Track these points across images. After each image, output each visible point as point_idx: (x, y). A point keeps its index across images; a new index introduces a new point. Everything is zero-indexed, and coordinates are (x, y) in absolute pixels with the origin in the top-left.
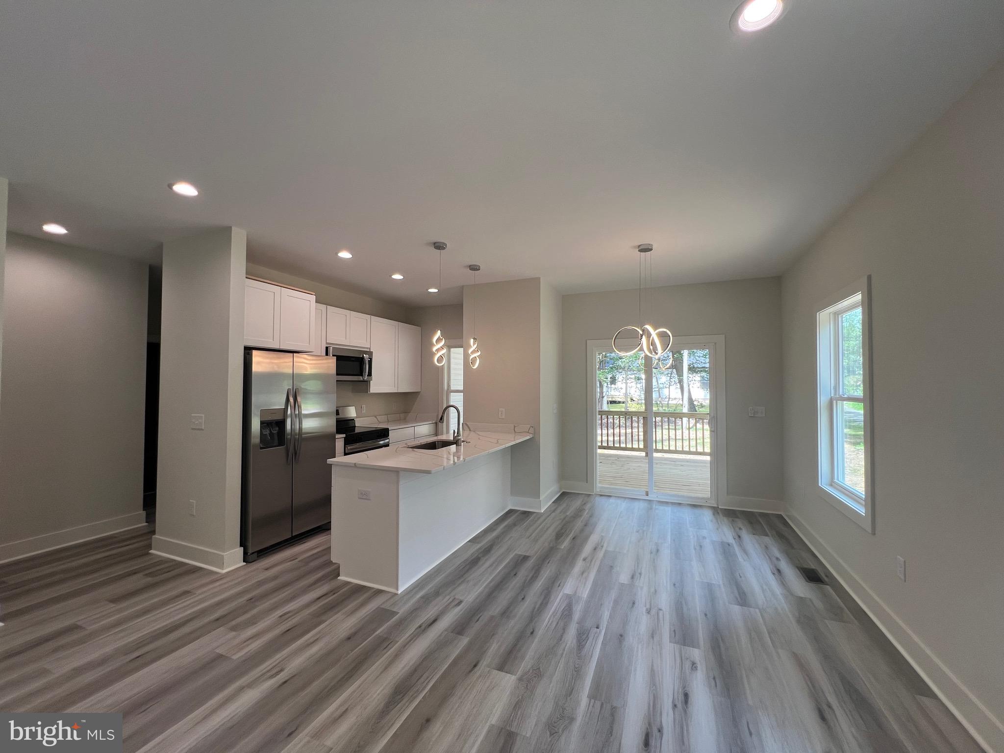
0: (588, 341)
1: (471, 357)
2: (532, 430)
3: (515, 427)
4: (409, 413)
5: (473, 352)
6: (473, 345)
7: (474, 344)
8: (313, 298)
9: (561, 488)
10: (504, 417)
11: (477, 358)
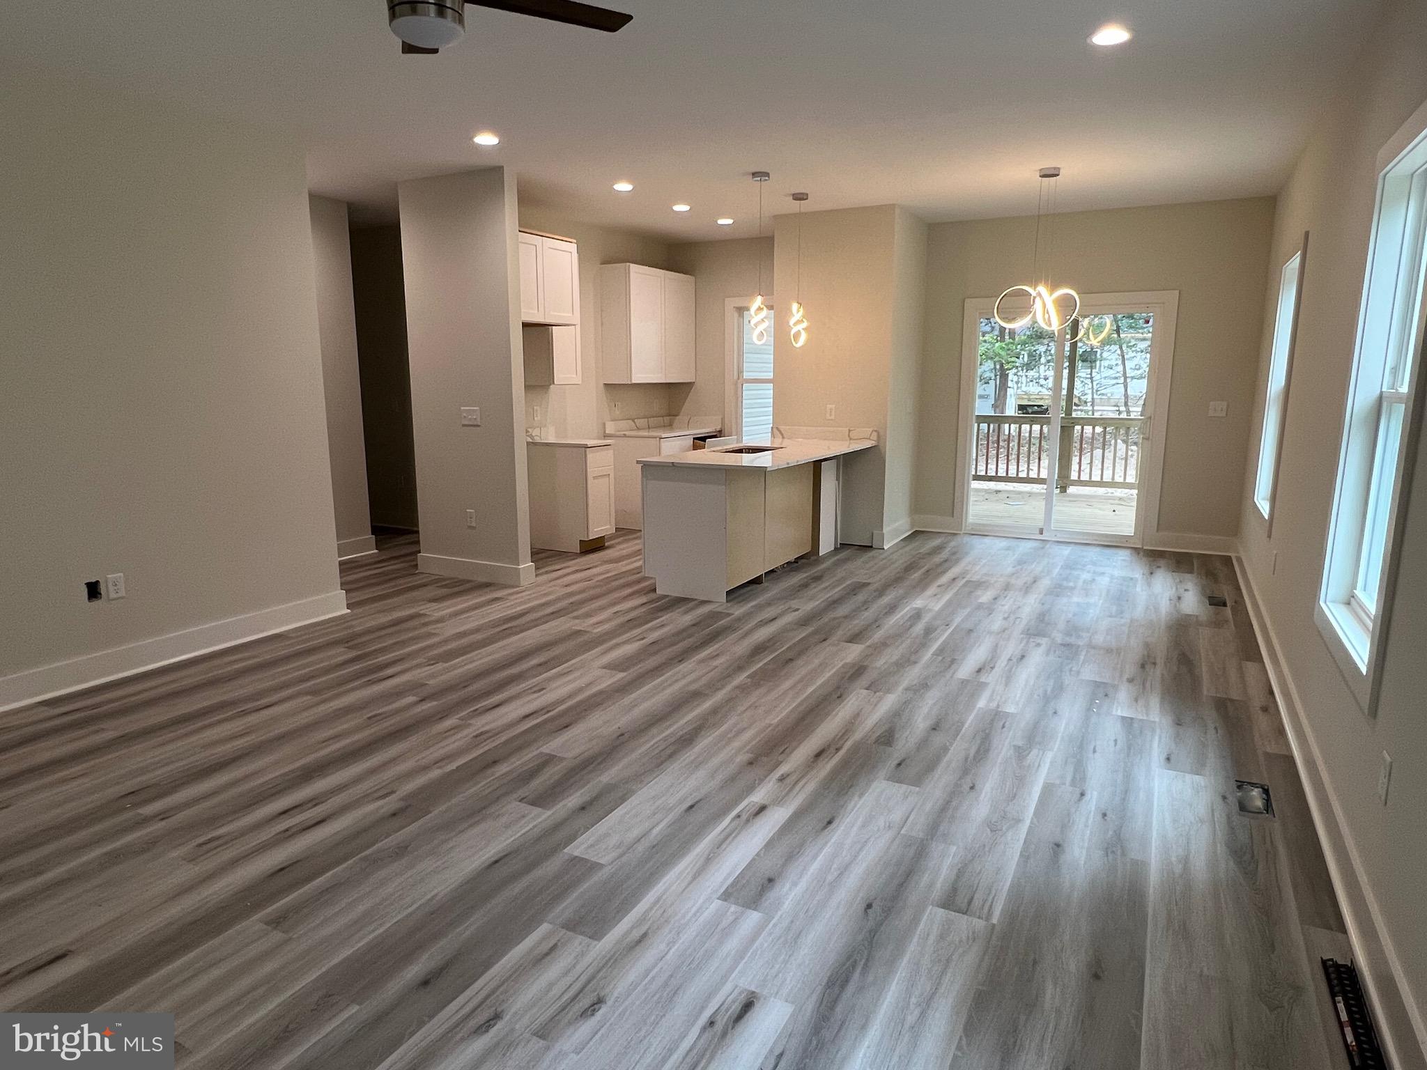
0: (967, 301)
1: (792, 333)
2: (875, 436)
3: (850, 431)
4: (676, 416)
5: (796, 324)
6: (796, 312)
7: (798, 311)
8: (573, 247)
9: (912, 525)
10: (833, 417)
11: (803, 332)
